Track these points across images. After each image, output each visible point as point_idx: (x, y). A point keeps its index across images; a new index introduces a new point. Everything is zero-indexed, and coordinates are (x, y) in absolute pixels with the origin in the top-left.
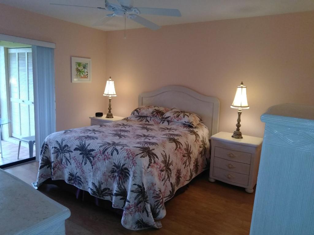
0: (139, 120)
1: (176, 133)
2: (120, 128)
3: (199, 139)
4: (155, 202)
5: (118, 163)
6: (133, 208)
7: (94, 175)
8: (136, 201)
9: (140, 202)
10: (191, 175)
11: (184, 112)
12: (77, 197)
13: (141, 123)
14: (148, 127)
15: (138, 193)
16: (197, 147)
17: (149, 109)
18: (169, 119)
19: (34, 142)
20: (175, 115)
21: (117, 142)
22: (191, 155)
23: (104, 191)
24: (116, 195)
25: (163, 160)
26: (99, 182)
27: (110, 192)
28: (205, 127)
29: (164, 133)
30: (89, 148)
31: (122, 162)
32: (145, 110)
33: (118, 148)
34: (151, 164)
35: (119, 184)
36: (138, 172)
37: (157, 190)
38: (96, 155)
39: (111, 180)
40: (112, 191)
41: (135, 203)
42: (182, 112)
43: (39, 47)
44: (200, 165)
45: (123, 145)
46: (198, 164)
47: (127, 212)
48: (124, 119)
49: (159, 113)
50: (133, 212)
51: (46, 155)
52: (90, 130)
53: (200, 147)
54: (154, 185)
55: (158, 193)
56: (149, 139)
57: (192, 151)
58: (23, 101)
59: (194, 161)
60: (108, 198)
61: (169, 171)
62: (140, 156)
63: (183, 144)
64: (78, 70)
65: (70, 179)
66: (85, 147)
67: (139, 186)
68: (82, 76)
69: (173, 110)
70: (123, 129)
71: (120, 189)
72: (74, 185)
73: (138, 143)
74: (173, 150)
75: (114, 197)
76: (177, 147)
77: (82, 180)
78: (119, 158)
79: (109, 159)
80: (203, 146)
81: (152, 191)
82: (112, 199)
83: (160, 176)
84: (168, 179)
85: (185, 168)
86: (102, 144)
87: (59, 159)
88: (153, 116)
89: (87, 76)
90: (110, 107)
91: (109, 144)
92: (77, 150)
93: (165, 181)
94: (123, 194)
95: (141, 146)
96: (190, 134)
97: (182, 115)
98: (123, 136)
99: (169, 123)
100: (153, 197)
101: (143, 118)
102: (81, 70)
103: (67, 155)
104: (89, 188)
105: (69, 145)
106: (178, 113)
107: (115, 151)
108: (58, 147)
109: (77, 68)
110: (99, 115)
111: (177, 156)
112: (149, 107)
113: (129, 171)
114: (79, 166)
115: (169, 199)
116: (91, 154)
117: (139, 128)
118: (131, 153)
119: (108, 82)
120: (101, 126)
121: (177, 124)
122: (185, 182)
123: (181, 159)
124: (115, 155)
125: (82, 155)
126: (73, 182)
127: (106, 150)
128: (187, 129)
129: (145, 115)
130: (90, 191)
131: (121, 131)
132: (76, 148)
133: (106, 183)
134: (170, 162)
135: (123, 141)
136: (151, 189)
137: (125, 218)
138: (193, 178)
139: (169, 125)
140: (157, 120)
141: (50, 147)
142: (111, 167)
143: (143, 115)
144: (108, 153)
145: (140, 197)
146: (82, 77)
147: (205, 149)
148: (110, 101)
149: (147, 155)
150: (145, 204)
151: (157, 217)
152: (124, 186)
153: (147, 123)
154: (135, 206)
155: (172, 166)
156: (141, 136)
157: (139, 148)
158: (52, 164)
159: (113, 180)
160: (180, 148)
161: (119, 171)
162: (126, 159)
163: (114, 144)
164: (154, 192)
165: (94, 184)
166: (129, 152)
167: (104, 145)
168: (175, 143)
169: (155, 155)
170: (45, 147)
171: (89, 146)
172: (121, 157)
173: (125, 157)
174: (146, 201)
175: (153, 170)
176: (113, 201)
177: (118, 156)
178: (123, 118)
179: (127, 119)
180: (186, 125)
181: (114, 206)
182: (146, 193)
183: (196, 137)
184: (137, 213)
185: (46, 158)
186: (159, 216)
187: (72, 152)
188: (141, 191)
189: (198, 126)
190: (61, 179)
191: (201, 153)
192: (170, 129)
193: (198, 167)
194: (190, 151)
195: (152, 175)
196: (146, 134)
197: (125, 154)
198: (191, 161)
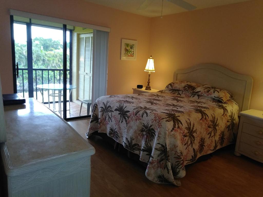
0: (172, 93)
1: (204, 105)
2: (154, 97)
3: (227, 113)
4: (176, 162)
5: (147, 124)
6: (156, 163)
7: (128, 132)
8: (159, 158)
9: (162, 160)
10: (216, 146)
11: (215, 88)
12: (114, 148)
13: (173, 95)
14: (179, 99)
15: (161, 152)
16: (225, 121)
17: (182, 83)
18: (200, 93)
19: (91, 104)
20: (206, 90)
21: (148, 107)
22: (217, 127)
23: (134, 146)
24: (144, 150)
25: (187, 127)
26: (131, 138)
27: (139, 148)
28: (236, 104)
29: (192, 105)
30: (125, 110)
31: (150, 123)
32: (178, 84)
33: (148, 111)
34: (175, 129)
35: (146, 142)
36: (163, 133)
37: (179, 152)
38: (130, 116)
39: (140, 138)
40: (140, 146)
41: (158, 159)
42: (213, 88)
43: (98, 30)
44: (226, 138)
45: (153, 110)
46: (224, 137)
47: (151, 166)
48: (160, 91)
49: (191, 88)
50: (155, 167)
51: (95, 113)
52: (129, 97)
53: (228, 122)
54: (176, 147)
55: (179, 154)
56: (177, 108)
57: (219, 124)
58: (87, 74)
59: (219, 134)
60: (137, 152)
61: (192, 138)
62: (165, 120)
63: (209, 115)
64: (127, 50)
65: (110, 133)
66: (123, 108)
67: (162, 145)
68: (129, 54)
69: (205, 86)
70: (157, 98)
71: (146, 146)
72: (113, 138)
73: (166, 110)
74: (198, 119)
75: (142, 152)
76: (203, 117)
77: (119, 135)
78: (148, 120)
79: (140, 120)
80: (231, 121)
81: (174, 152)
82: (140, 154)
83: (182, 140)
84: (191, 145)
85: (209, 138)
86: (135, 107)
87: (104, 117)
88: (185, 90)
89: (133, 55)
90: (149, 81)
91: (141, 108)
92: (117, 111)
93: (188, 146)
94: (148, 150)
95: (168, 112)
96: (217, 108)
97: (212, 90)
98: (155, 103)
99: (199, 97)
100: (174, 158)
101: (175, 91)
102: (129, 49)
103: (110, 114)
104: (123, 142)
105: (111, 106)
106: (209, 88)
107: (145, 113)
108: (104, 108)
109: (126, 48)
110: (140, 87)
111: (201, 126)
112: (182, 82)
113: (155, 132)
114: (118, 123)
115: (190, 163)
116: (127, 115)
117: (170, 99)
118: (158, 116)
119: (149, 60)
120: (139, 95)
121: (207, 98)
122: (208, 151)
123: (206, 129)
124: (145, 117)
125: (120, 115)
126: (112, 135)
127: (138, 112)
128: (216, 103)
129: (178, 89)
130: (123, 144)
131: (154, 99)
132: (116, 109)
133: (136, 140)
134: (194, 130)
135: (154, 107)
136: (173, 150)
137: (149, 171)
138: (217, 149)
139: (199, 99)
140: (188, 94)
141: (99, 107)
142: (141, 126)
143: (175, 89)
144: (139, 115)
145: (163, 155)
146: (129, 56)
147: (233, 124)
148: (149, 76)
149: (172, 121)
150: (166, 161)
151: (177, 176)
152: (150, 144)
153: (179, 95)
154: (157, 162)
155: (196, 133)
156: (171, 105)
157: (166, 113)
158: (99, 120)
159: (141, 138)
160: (205, 119)
161: (147, 131)
162: (153, 122)
163: (146, 108)
164: (176, 153)
165: (127, 139)
166: (157, 116)
167: (137, 108)
168: (201, 114)
169: (180, 121)
170: (95, 107)
171: (126, 108)
172: (150, 119)
173: (152, 119)
174: (168, 160)
175: (176, 133)
176: (141, 155)
177: (147, 118)
178: (158, 91)
179: (161, 92)
180: (215, 100)
181: (141, 160)
182: (168, 152)
183: (224, 112)
184: (159, 169)
185: (95, 115)
186: (179, 175)
187: (113, 112)
188: (163, 150)
189: (227, 102)
190: (104, 132)
191: (228, 127)
192: (199, 102)
193: (224, 139)
194: (216, 124)
195: (175, 138)
196: (175, 104)
197: (153, 117)
198: (216, 133)
